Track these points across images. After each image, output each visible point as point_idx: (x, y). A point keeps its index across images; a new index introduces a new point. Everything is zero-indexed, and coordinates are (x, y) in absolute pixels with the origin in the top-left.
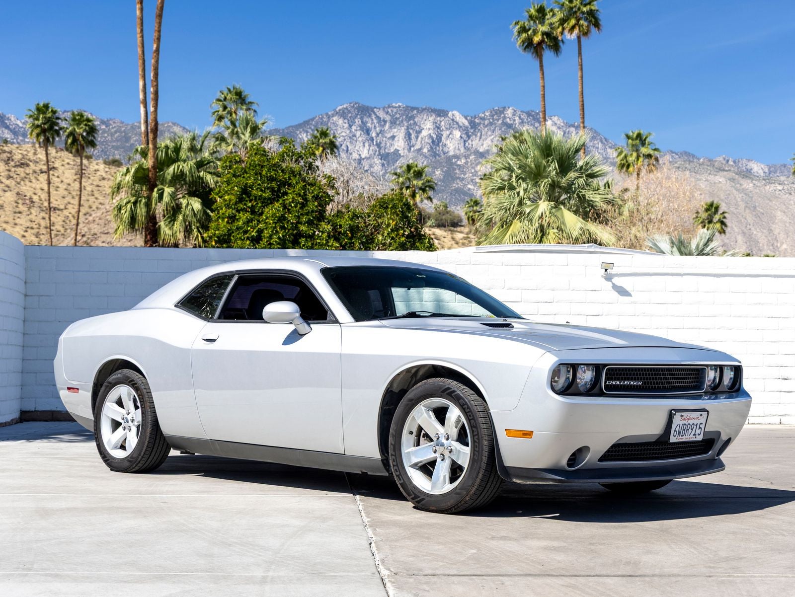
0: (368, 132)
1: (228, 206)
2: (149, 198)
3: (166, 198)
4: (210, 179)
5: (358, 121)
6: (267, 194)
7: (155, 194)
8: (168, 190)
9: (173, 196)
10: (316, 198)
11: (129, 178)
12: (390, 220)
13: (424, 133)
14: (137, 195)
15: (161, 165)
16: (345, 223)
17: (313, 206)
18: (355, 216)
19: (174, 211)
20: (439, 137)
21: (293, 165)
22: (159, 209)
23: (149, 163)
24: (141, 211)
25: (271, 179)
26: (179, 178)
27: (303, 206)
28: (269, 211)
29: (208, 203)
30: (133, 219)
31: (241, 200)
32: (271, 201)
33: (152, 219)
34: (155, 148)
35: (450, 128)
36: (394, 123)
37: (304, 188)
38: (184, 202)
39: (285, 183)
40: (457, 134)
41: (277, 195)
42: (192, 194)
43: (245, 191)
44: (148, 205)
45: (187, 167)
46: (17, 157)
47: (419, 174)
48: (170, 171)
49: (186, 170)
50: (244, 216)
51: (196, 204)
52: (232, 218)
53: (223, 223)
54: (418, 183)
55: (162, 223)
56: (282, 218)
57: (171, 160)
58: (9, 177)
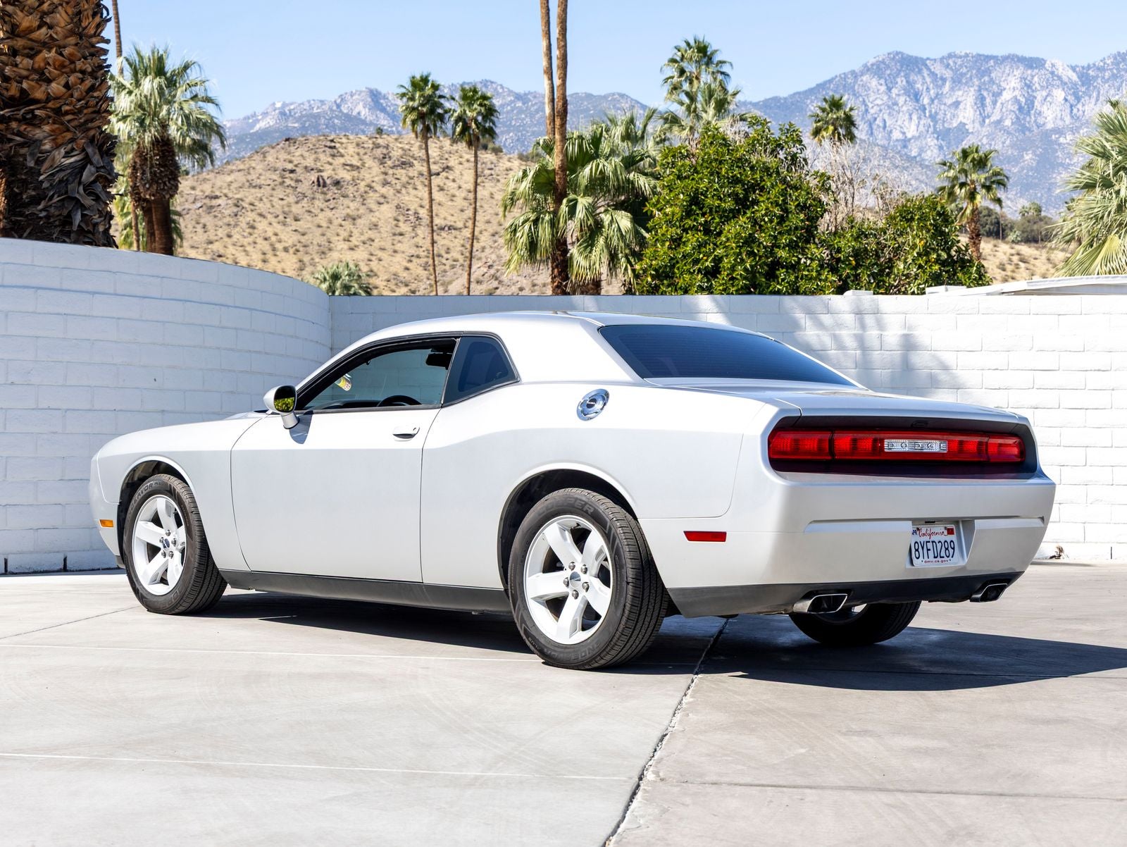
0: (916, 97)
1: (670, 223)
2: (555, 213)
3: (580, 213)
4: (643, 182)
5: (901, 81)
6: (729, 204)
7: (564, 208)
8: (583, 202)
9: (592, 210)
10: (802, 207)
11: (526, 185)
12: (916, 239)
13: (1006, 96)
14: (539, 210)
15: (572, 164)
16: (847, 245)
17: (797, 219)
18: (861, 235)
19: (593, 231)
20: (1031, 102)
21: (768, 159)
22: (572, 230)
23: (554, 162)
24: (545, 233)
25: (735, 181)
26: (598, 184)
27: (782, 220)
28: (731, 229)
29: (641, 218)
30: (533, 246)
31: (688, 213)
32: (733, 214)
33: (560, 245)
34: (564, 139)
35: (1048, 86)
36: (958, 81)
37: (784, 193)
38: (606, 219)
39: (757, 187)
40: (1059, 94)
41: (744, 204)
42: (619, 206)
43: (695, 200)
44: (553, 224)
45: (609, 166)
46: (396, 153)
47: (981, 163)
48: (586, 172)
49: (609, 169)
50: (692, 239)
51: (624, 221)
52: (677, 242)
53: (663, 249)
54: (979, 177)
55: (574, 251)
56: (750, 241)
57: (585, 157)
58: (385, 183)
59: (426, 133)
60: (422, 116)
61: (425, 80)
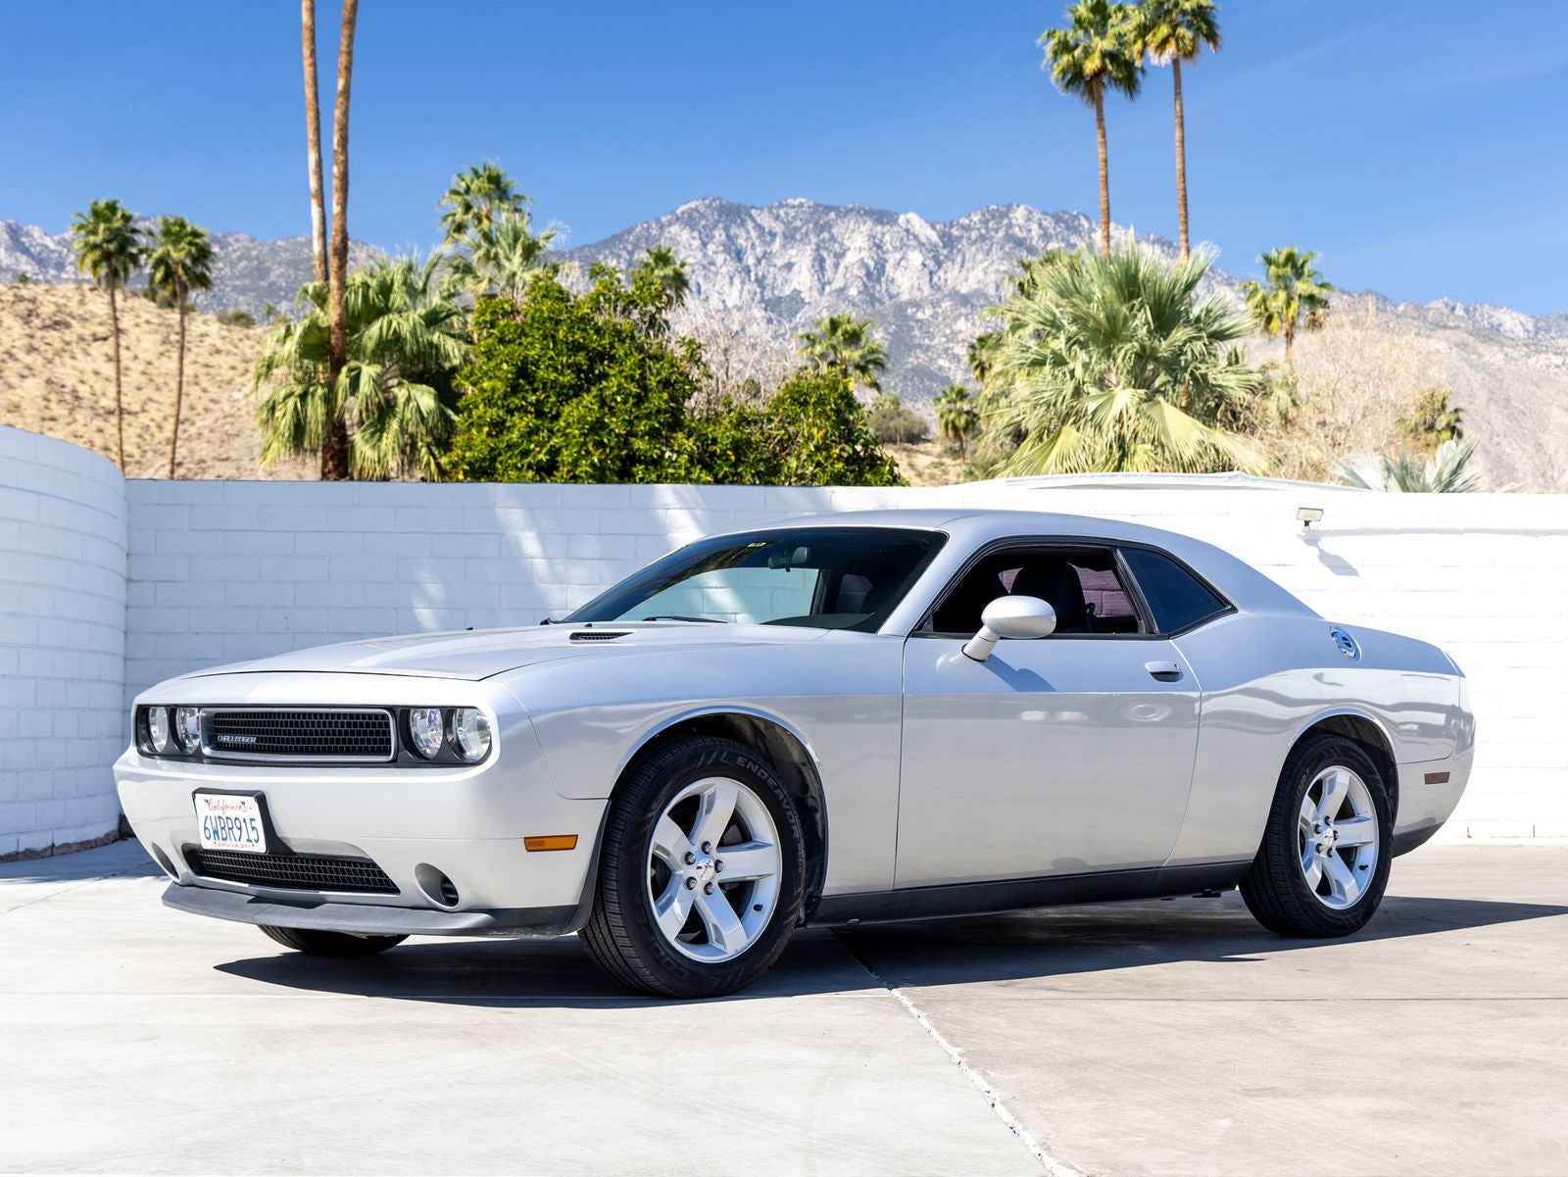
0: (739, 255)
1: (489, 402)
2: (331, 386)
3: (365, 386)
4: (453, 350)
5: (719, 235)
6: (568, 378)
7: (343, 379)
8: (369, 371)
9: (380, 383)
10: (666, 384)
11: (291, 345)
12: (810, 428)
13: (851, 257)
14: (307, 380)
15: (353, 321)
16: (724, 434)
17: (658, 399)
18: (743, 421)
19: (382, 412)
20: (881, 266)
21: (619, 320)
22: (353, 408)
23: (330, 317)
24: (316, 411)
25: (576, 348)
26: (391, 345)
27: (640, 400)
28: (572, 411)
29: (448, 396)
30: (299, 430)
31: (515, 389)
32: (577, 391)
33: (337, 429)
34: (343, 286)
35: (902, 246)
36: (790, 237)
37: (641, 364)
38: (401, 394)
39: (606, 356)
40: (916, 258)
41: (587, 379)
42: (418, 378)
43: (524, 372)
44: (329, 400)
45: (406, 322)
46: (47, 310)
47: (853, 338)
48: (373, 332)
49: (405, 329)
50: (521, 423)
51: (425, 398)
52: (498, 427)
53: (480, 436)
54: (853, 354)
55: (358, 437)
56: (598, 426)
57: (374, 311)
58: (32, 349)
59: (114, 279)
60: (107, 256)
61: (112, 208)
